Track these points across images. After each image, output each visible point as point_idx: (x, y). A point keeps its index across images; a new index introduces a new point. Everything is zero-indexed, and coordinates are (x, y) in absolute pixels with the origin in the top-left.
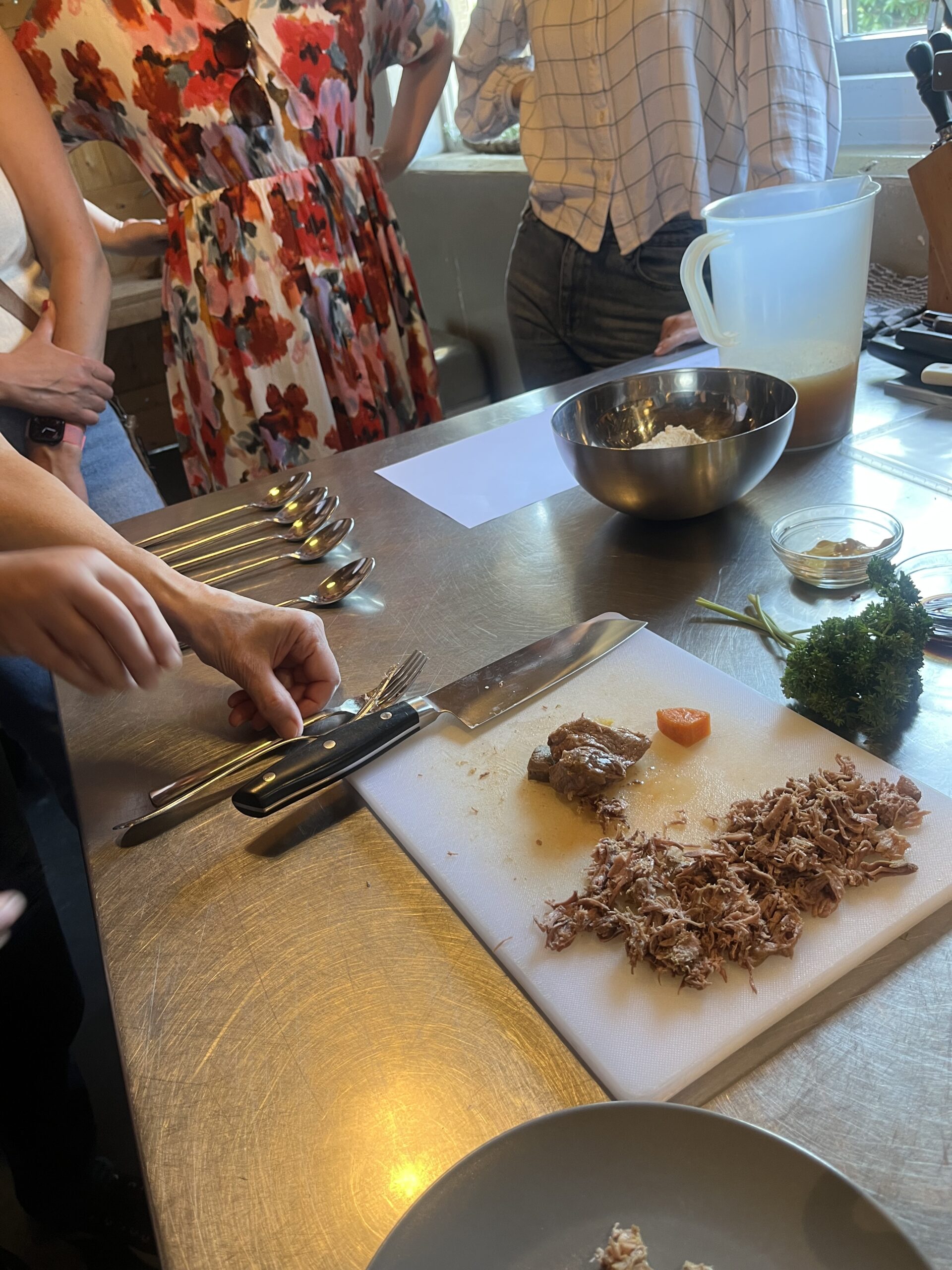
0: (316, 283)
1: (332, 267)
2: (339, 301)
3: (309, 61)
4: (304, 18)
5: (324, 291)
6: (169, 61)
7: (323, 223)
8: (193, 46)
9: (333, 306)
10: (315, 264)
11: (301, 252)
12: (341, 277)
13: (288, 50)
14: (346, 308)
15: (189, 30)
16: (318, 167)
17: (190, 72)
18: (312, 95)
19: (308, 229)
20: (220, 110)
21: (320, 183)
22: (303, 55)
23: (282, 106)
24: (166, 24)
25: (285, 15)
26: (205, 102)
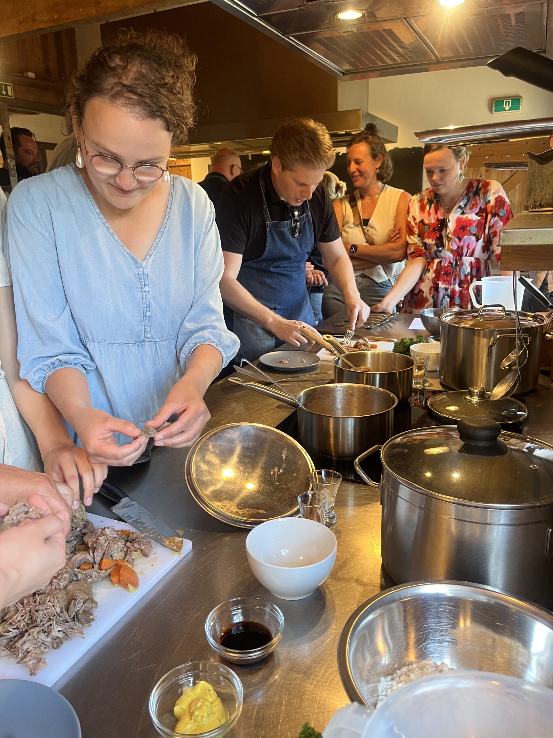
0: (440, 290)
1: (447, 286)
2: (446, 297)
3: (462, 230)
4: (467, 217)
5: (442, 293)
6: (426, 225)
7: (450, 273)
8: (433, 221)
9: (444, 297)
10: (442, 284)
11: (439, 280)
12: (449, 290)
13: (457, 226)
14: (448, 300)
15: (434, 218)
16: (456, 258)
17: (429, 229)
18: (460, 240)
19: (444, 274)
20: (433, 240)
21: (454, 263)
22: (460, 228)
23: (449, 242)
24: (429, 214)
25: (461, 216)
26: (429, 238)
